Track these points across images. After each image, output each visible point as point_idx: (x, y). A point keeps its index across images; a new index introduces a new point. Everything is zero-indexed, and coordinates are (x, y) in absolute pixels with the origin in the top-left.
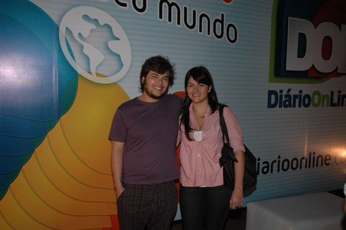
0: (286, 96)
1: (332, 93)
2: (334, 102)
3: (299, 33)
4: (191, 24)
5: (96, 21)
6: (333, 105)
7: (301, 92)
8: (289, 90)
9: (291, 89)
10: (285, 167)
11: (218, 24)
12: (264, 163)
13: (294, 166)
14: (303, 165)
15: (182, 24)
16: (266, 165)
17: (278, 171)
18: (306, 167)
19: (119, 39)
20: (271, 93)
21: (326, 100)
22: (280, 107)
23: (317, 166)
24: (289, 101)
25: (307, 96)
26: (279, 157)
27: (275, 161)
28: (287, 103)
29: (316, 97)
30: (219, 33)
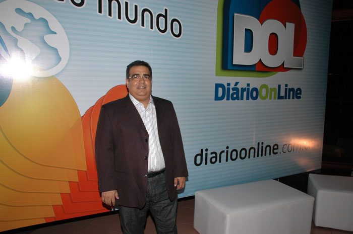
0: (233, 89)
1: (279, 86)
2: (281, 95)
3: (246, 29)
4: (132, 18)
5: (30, 15)
6: (280, 97)
7: (248, 85)
8: (237, 84)
9: (238, 83)
10: (234, 157)
11: (162, 19)
12: (212, 153)
13: (243, 156)
14: (252, 154)
15: (123, 18)
16: (214, 155)
17: (227, 161)
18: (254, 157)
19: (55, 33)
20: (218, 86)
21: (273, 93)
22: (228, 99)
23: (265, 155)
24: (237, 93)
25: (255, 89)
26: (227, 148)
27: (223, 152)
28: (235, 96)
29: (264, 90)
30: (162, 28)
